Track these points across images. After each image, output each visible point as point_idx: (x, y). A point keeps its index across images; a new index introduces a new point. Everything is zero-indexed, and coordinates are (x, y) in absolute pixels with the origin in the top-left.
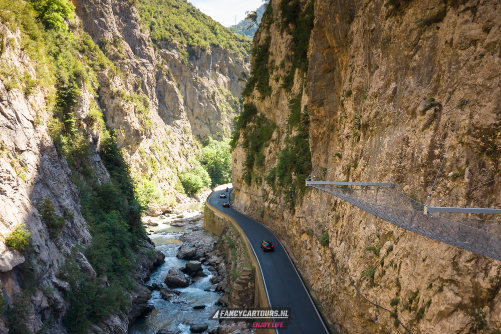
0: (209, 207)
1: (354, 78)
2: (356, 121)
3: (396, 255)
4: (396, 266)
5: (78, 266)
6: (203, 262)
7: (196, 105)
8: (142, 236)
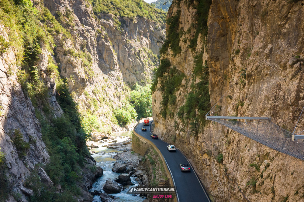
0: (136, 134)
1: (241, 41)
2: (243, 72)
3: (272, 170)
4: (272, 178)
5: (40, 178)
6: (131, 175)
7: (126, 60)
8: (87, 156)
